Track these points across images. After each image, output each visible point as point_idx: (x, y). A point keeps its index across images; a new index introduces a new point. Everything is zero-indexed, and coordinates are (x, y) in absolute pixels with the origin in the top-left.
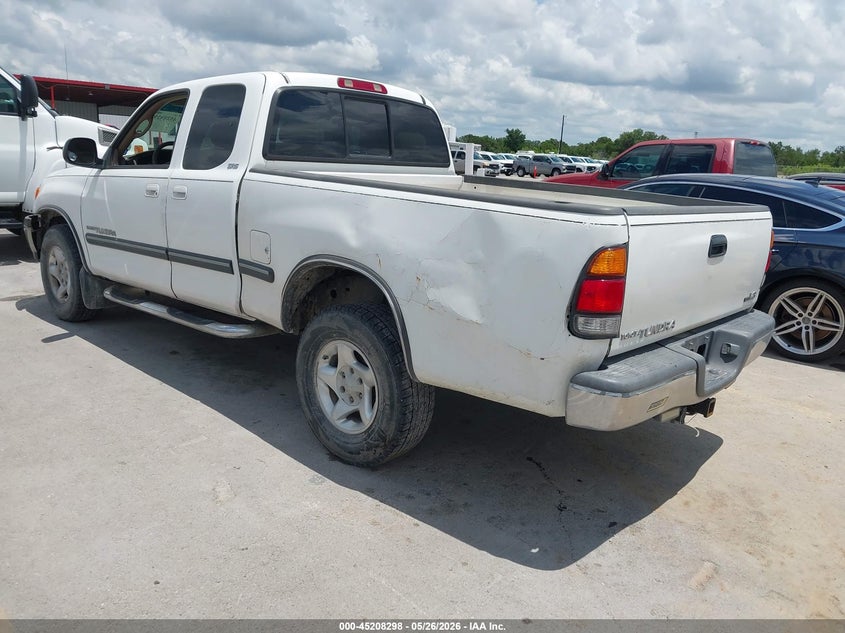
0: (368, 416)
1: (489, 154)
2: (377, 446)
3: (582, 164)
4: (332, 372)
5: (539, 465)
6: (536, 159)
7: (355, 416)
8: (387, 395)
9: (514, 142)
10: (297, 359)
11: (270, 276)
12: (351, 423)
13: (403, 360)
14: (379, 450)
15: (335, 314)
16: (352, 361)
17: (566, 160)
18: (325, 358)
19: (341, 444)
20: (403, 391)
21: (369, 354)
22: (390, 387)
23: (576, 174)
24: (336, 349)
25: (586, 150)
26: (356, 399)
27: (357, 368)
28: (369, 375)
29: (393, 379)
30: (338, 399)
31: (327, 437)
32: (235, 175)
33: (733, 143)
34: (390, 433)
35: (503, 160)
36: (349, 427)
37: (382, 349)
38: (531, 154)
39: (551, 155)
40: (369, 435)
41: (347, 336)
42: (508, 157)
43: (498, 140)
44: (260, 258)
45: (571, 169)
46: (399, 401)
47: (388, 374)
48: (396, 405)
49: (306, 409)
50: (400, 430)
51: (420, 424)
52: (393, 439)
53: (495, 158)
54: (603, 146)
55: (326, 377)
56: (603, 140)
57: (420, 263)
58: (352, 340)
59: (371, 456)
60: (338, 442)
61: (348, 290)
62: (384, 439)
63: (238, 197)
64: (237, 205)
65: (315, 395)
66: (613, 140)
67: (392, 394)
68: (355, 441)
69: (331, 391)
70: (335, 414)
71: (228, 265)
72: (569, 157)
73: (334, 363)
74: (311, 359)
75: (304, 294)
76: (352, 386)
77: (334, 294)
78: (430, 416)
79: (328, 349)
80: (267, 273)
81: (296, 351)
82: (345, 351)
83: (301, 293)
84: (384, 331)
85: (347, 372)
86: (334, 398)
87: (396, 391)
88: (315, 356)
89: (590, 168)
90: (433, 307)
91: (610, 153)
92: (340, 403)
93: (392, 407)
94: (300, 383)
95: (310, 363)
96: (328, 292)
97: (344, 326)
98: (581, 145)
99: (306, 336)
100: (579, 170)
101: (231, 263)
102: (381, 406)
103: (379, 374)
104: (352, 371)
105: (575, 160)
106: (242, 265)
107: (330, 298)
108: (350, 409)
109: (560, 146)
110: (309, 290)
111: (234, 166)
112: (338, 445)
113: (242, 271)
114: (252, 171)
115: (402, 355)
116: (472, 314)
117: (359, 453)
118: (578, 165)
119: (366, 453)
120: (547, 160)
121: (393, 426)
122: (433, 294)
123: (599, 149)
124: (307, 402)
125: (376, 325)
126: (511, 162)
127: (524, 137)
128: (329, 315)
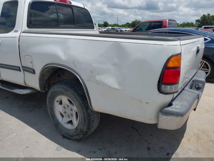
0: (76, 123)
1: (100, 28)
2: (80, 134)
3: (124, 29)
4: (60, 106)
5: (136, 130)
6: (112, 29)
7: (71, 122)
8: (83, 116)
9: (106, 25)
10: (47, 102)
11: (34, 72)
12: (69, 125)
13: (88, 102)
14: (81, 136)
15: (59, 85)
16: (68, 103)
17: (119, 29)
18: (57, 102)
19: (66, 133)
20: (88, 114)
21: (74, 101)
22: (84, 113)
23: (122, 32)
24: (61, 98)
25: (124, 26)
26: (71, 116)
27: (70, 105)
28: (75, 108)
29: (84, 110)
30: (64, 116)
31: (61, 130)
32: (17, 35)
33: (167, 20)
34: (85, 130)
35: (104, 29)
36: (69, 126)
37: (79, 99)
38: (110, 28)
39: (115, 27)
40: (77, 130)
41: (64, 94)
42: (105, 29)
43: (102, 24)
44: (29, 65)
45: (121, 31)
46: (87, 118)
47: (82, 108)
48: (86, 120)
49: (52, 120)
50: (89, 128)
51: (95, 124)
52: (86, 132)
53: (101, 29)
54: (128, 25)
55: (58, 109)
56: (128, 23)
57: (92, 65)
58: (67, 95)
59: (78, 137)
60: (65, 132)
61: (64, 74)
62: (83, 132)
63: (19, 42)
64: (19, 46)
65: (55, 115)
66: (130, 23)
67: (84, 116)
68: (72, 132)
69: (61, 114)
70: (63, 121)
71: (18, 68)
72: (120, 28)
73: (61, 103)
74: (52, 102)
75: (47, 77)
76: (68, 111)
77: (59, 76)
78: (99, 121)
79: (58, 98)
80: (32, 71)
81: (46, 99)
82: (65, 99)
83: (46, 77)
84: (79, 92)
85: (66, 107)
86: (62, 116)
87: (86, 115)
88: (53, 101)
89: (125, 31)
90: (98, 83)
91: (130, 27)
92: (64, 117)
93: (85, 120)
94: (49, 111)
95: (52, 104)
96: (57, 75)
97: (63, 90)
98: (122, 25)
99: (49, 94)
100: (123, 31)
101: (19, 67)
102: (81, 120)
103: (79, 108)
104: (68, 106)
105: (122, 29)
106: (24, 68)
107: (58, 77)
108: (69, 120)
109: (117, 25)
110: (49, 76)
111: (16, 31)
112: (65, 133)
113: (24, 70)
114: (23, 32)
115: (87, 100)
116: (116, 86)
117: (74, 137)
118: (122, 30)
119: (76, 137)
120: (115, 29)
121: (86, 127)
122: (98, 78)
123: (127, 26)
124: (52, 118)
125: (75, 90)
126: (106, 30)
127: (108, 23)
128: (57, 86)
